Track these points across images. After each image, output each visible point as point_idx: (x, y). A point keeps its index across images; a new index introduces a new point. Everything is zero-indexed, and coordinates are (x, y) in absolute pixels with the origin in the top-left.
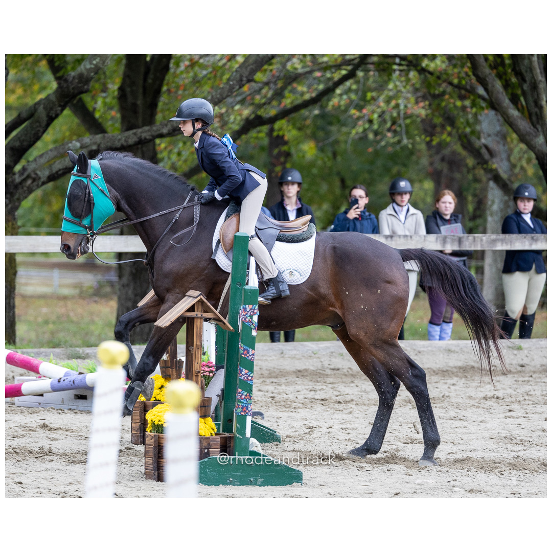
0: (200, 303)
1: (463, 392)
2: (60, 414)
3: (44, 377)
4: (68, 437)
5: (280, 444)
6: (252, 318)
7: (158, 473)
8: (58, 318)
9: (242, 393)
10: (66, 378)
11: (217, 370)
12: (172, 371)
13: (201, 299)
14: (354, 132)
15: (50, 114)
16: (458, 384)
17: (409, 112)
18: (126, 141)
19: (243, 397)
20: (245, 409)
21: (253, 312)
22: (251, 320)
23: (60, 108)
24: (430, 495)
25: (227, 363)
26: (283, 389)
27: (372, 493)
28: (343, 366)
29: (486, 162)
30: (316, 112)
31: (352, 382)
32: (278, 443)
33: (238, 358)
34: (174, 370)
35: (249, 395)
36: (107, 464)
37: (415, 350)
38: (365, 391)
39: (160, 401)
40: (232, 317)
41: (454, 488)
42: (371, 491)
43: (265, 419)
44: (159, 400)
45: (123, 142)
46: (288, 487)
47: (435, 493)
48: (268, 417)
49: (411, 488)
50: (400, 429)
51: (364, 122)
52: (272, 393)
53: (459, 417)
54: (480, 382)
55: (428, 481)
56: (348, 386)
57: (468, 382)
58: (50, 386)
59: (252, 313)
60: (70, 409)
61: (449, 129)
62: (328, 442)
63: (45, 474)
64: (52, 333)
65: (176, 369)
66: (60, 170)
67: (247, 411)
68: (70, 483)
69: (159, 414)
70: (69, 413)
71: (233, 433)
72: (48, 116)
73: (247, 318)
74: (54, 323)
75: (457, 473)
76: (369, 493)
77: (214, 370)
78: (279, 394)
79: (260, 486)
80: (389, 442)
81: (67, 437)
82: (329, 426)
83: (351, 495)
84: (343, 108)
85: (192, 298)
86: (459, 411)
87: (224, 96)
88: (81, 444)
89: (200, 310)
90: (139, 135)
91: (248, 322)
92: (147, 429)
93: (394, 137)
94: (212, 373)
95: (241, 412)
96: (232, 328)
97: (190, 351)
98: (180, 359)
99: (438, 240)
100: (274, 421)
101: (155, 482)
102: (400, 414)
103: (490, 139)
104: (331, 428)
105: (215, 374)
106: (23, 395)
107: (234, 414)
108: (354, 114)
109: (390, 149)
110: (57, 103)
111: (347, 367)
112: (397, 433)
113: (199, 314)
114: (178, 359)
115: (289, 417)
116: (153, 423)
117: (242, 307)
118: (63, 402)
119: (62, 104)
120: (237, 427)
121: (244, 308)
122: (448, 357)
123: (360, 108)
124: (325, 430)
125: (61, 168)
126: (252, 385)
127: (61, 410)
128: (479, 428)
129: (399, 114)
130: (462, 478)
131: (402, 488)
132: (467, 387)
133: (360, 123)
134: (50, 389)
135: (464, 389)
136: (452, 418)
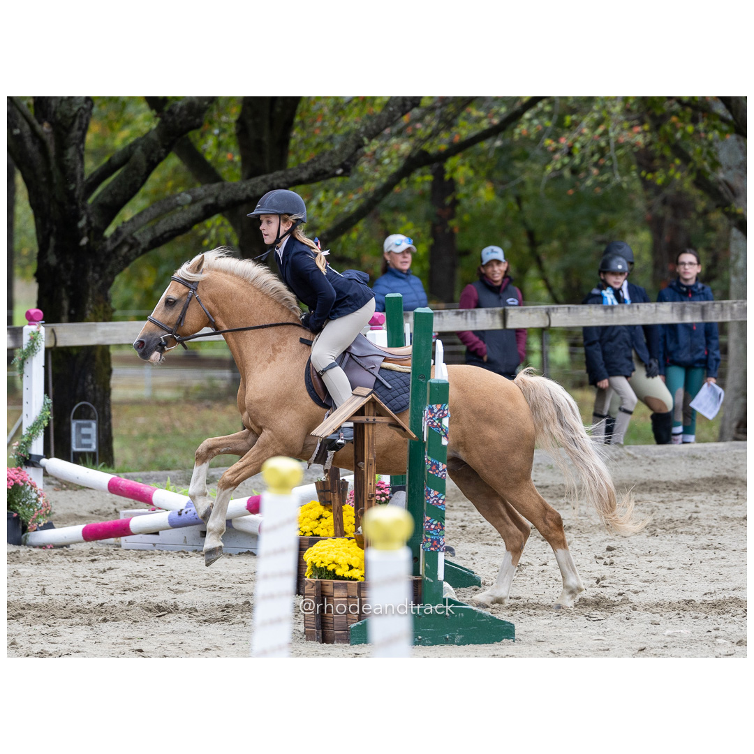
0: (372, 404)
1: (716, 512)
2: (182, 557)
3: (160, 509)
4: (198, 588)
5: (481, 589)
6: (441, 422)
7: (323, 632)
8: (160, 429)
9: (431, 521)
10: (189, 509)
11: (393, 492)
12: (334, 495)
13: (373, 398)
14: (549, 168)
15: (151, 159)
16: (707, 501)
17: (622, 139)
18: (253, 191)
19: (433, 526)
20: (435, 542)
21: (443, 413)
22: (439, 424)
23: (163, 150)
24: (686, 649)
25: (409, 482)
26: (475, 516)
27: (608, 650)
28: (553, 482)
29: (728, 204)
30: (498, 143)
31: (568, 503)
32: (477, 587)
33: (423, 477)
34: (336, 494)
35: (441, 525)
36: (279, 621)
37: (647, 457)
38: (585, 515)
39: (319, 535)
40: (414, 421)
41: (717, 640)
42: (607, 647)
43: (456, 555)
44: (317, 535)
45: (248, 192)
46: (496, 645)
47: (692, 647)
48: (460, 553)
49: (660, 641)
50: (637, 564)
51: (561, 155)
52: (462, 521)
53: (714, 545)
54: (737, 498)
55: (682, 631)
56: (563, 509)
57: (721, 499)
58: (167, 521)
59: (441, 415)
60: (196, 551)
61: (678, 162)
62: (543, 585)
63: (171, 638)
64: (154, 450)
65: (339, 492)
66: (165, 232)
67: (439, 546)
68: (206, 649)
69: (321, 553)
70: (194, 556)
71: (420, 575)
72: (148, 161)
73: (434, 421)
74: (155, 437)
75: (719, 620)
76: (604, 650)
77: (388, 493)
78: (471, 522)
79: (459, 644)
80: (624, 581)
81: (195, 587)
82: (543, 563)
83: (580, 652)
84: (533, 137)
85: (360, 398)
86: (713, 537)
87: (382, 126)
88: (215, 597)
89: (372, 413)
90: (270, 182)
91: (436, 427)
92: (306, 573)
93: (601, 174)
94: (384, 496)
95: (430, 548)
96: (415, 436)
97: (360, 468)
98: (343, 480)
99: (674, 311)
100: (468, 558)
101: (319, 644)
102: (635, 544)
103: (730, 173)
104: (546, 564)
105: (391, 497)
106: (132, 534)
107: (422, 550)
108: (550, 145)
109: (599, 191)
110: (159, 143)
111: (558, 483)
112: (633, 570)
113: (371, 419)
114: (341, 479)
115: (487, 552)
116: (314, 565)
117: (427, 408)
118: (185, 541)
119: (167, 144)
120: (426, 568)
121: (430, 409)
122: (693, 466)
123: (556, 137)
124: (537, 568)
125: (167, 229)
126: (444, 511)
127: (184, 552)
128: (741, 559)
129: (608, 143)
130: (726, 625)
131: (647, 642)
132: (720, 504)
133: (557, 156)
134: (168, 525)
135: (716, 508)
136: (705, 547)
